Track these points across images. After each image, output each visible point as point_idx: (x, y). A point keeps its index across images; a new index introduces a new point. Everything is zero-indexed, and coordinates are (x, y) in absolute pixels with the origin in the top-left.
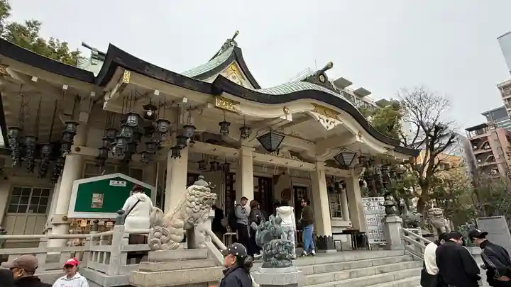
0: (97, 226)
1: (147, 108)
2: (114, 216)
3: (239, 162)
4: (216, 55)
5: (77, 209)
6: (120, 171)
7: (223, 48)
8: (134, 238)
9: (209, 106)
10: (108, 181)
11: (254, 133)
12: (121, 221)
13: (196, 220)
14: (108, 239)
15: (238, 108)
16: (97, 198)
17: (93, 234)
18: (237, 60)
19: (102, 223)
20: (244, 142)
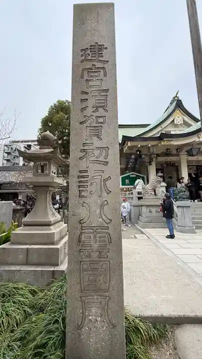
0: (128, 190)
1: (137, 151)
2: (132, 187)
3: (179, 162)
4: (167, 109)
5: (122, 185)
6: (132, 171)
7: (171, 103)
8: (139, 193)
9: (160, 145)
10: (129, 175)
11: (185, 149)
12: (135, 188)
13: (156, 187)
14: (132, 193)
15: (172, 143)
16: (127, 181)
17: (128, 192)
18: (179, 107)
19: (130, 189)
20: (181, 153)
